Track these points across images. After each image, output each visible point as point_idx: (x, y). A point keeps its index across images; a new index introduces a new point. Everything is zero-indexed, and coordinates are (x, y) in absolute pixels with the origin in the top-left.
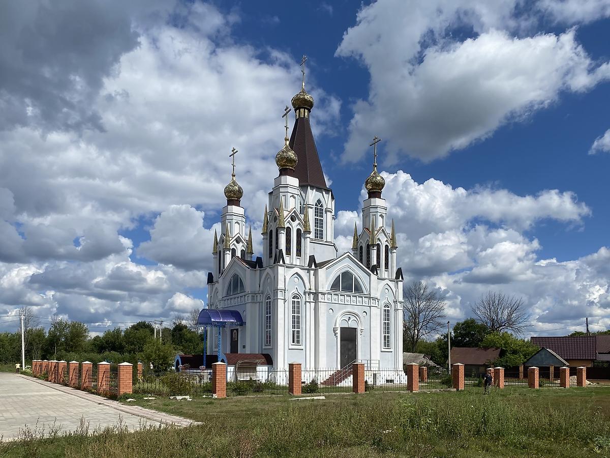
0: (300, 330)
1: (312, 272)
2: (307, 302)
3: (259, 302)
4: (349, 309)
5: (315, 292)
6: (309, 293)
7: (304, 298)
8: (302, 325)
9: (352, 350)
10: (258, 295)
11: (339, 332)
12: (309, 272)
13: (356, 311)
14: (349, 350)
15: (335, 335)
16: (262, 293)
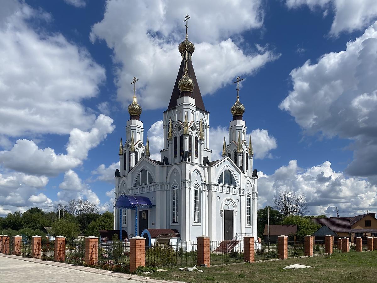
0: (199, 211)
1: (206, 169)
2: (204, 191)
3: (167, 191)
4: (229, 197)
5: (208, 183)
6: (205, 184)
7: (201, 188)
8: (200, 208)
9: (231, 227)
10: (166, 185)
11: (223, 213)
12: (204, 169)
13: (233, 198)
14: (229, 226)
15: (221, 215)
16: (169, 184)
